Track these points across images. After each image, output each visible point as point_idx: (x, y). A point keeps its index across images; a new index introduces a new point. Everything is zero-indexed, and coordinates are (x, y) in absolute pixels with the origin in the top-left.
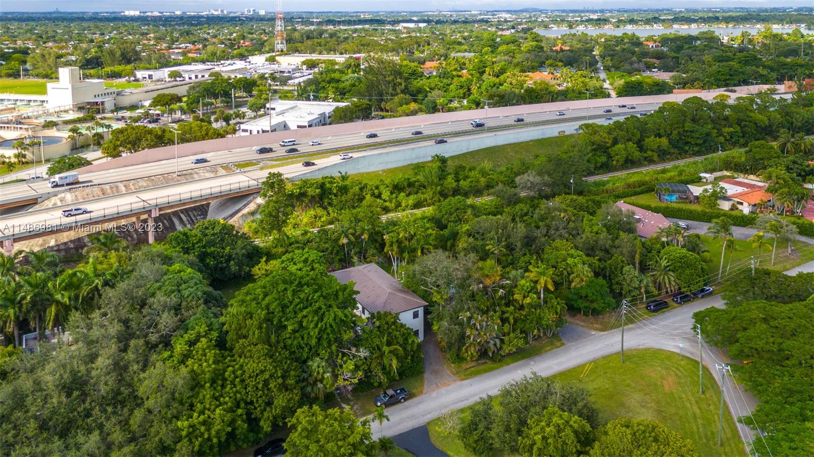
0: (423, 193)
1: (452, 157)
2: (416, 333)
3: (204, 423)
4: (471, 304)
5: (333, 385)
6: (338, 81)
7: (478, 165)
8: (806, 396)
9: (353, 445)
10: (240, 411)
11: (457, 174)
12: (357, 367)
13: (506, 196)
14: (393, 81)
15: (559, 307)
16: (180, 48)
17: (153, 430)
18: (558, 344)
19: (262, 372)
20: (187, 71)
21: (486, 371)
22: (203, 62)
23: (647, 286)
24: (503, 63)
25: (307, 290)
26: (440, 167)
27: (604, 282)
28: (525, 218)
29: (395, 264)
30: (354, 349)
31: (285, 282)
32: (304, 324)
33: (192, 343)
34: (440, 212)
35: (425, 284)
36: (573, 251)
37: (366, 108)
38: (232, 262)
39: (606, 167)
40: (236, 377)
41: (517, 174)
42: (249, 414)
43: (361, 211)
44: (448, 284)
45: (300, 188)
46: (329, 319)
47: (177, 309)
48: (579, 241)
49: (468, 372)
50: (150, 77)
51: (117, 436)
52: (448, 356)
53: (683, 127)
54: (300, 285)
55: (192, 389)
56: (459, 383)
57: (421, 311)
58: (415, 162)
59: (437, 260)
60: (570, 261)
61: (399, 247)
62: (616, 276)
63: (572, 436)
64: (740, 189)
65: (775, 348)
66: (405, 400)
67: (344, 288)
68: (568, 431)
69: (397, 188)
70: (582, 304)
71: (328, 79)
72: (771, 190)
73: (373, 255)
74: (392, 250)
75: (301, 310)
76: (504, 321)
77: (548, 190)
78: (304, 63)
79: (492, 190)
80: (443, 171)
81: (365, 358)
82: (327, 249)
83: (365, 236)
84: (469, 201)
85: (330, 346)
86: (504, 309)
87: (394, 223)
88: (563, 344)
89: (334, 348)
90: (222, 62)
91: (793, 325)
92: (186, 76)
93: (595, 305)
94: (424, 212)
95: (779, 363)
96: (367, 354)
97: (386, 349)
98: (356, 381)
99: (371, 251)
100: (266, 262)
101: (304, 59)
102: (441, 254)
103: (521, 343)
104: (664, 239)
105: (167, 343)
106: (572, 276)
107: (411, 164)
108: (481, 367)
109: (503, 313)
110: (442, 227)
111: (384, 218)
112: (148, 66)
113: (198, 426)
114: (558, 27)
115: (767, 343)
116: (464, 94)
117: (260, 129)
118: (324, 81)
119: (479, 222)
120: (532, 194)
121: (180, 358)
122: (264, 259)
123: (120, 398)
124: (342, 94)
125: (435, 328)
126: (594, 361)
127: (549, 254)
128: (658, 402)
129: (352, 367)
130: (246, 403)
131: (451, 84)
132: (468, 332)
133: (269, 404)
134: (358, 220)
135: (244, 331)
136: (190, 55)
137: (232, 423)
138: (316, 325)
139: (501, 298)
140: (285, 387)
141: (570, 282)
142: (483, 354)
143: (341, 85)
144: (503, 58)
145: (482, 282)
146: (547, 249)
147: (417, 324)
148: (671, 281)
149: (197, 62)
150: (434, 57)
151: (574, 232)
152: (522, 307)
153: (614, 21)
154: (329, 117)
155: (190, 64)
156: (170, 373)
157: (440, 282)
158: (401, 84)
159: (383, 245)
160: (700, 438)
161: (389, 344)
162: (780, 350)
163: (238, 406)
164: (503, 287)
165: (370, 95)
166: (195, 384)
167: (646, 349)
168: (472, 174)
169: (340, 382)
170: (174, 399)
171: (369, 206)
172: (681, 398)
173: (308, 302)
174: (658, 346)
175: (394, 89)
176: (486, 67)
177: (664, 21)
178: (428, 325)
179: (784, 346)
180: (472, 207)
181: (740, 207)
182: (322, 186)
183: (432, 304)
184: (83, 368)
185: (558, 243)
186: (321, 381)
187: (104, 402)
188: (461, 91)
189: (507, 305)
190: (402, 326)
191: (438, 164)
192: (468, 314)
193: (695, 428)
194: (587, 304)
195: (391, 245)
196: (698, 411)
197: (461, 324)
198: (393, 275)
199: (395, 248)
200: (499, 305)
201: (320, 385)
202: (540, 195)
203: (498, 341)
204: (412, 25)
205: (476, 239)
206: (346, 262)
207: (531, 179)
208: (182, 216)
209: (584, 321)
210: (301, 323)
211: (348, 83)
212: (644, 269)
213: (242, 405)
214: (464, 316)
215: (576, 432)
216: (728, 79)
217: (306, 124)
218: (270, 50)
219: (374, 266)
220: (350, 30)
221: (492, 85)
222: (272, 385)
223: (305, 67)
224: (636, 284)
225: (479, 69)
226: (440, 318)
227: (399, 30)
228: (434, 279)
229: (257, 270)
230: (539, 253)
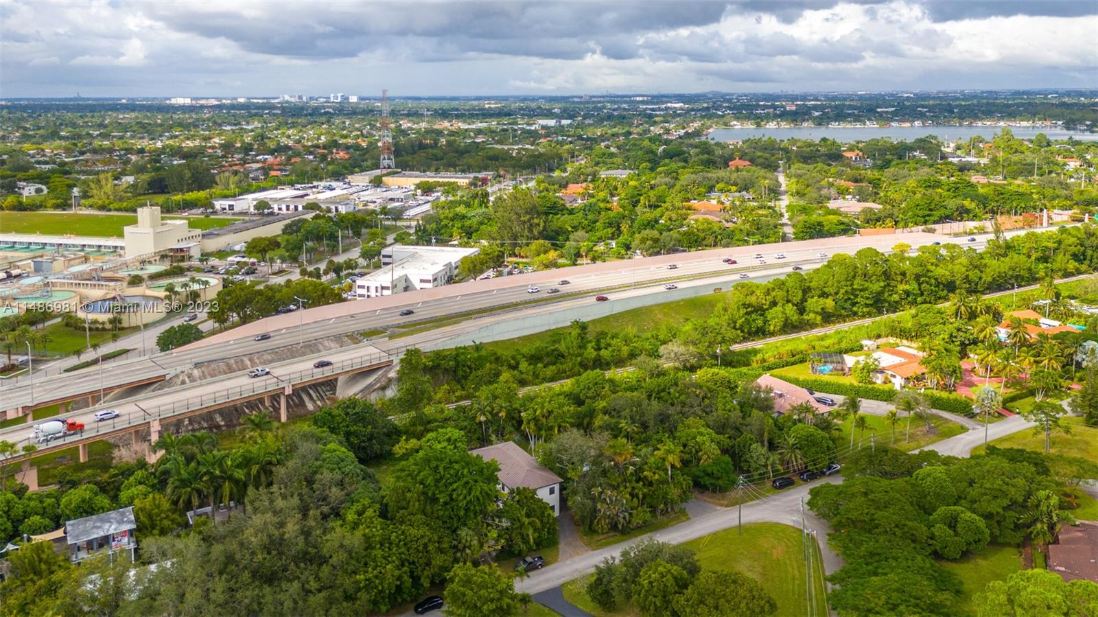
0: (561, 363)
1: (593, 321)
2: (553, 508)
3: (377, 577)
4: (602, 480)
5: (479, 551)
6: (464, 217)
7: (622, 330)
8: (883, 557)
9: (501, 592)
10: (405, 569)
11: (598, 341)
12: (500, 536)
13: (649, 368)
14: (529, 220)
15: (684, 483)
16: (258, 162)
17: (338, 582)
18: (684, 519)
19: (422, 537)
20: (276, 200)
21: (615, 543)
22: (292, 184)
23: (773, 465)
24: (664, 187)
25: (456, 466)
26: (579, 334)
27: (730, 459)
28: (662, 394)
29: (532, 443)
30: (497, 520)
31: (437, 459)
32: (454, 496)
33: (360, 513)
34: (579, 386)
35: (561, 462)
36: (702, 430)
37: (498, 256)
38: (374, 441)
39: (762, 333)
40: (400, 541)
41: (664, 343)
42: (412, 572)
43: (498, 388)
44: (582, 462)
45: (433, 361)
46: (476, 492)
47: (341, 484)
48: (711, 419)
49: (599, 543)
50: (231, 207)
51: (313, 585)
52: (582, 529)
53: (852, 284)
54: (451, 462)
55: (366, 549)
56: (591, 553)
57: (557, 487)
58: (553, 327)
59: (573, 439)
60: (699, 439)
61: (536, 425)
62: (744, 453)
63: (672, 581)
64: (897, 360)
65: (867, 518)
66: (542, 566)
67: (489, 465)
68: (669, 576)
69: (534, 359)
70: (707, 481)
71: (451, 215)
72: (925, 362)
73: (511, 433)
74: (529, 428)
75: (451, 484)
76: (633, 495)
77: (693, 361)
78: (418, 186)
79: (634, 361)
80: (582, 338)
81: (507, 529)
82: (466, 427)
83: (503, 414)
84: (609, 374)
85: (476, 517)
86: (635, 485)
87: (531, 399)
88: (689, 519)
89: (479, 518)
90: (315, 183)
91: (887, 498)
92: (276, 207)
93: (720, 482)
94: (562, 386)
95: (870, 531)
96: (509, 524)
97: (526, 521)
98: (499, 547)
99: (509, 428)
100: (407, 440)
101: (418, 181)
102: (576, 433)
103: (648, 516)
104: (796, 417)
105: (337, 513)
106: (700, 453)
107: (550, 330)
108: (611, 539)
109: (633, 488)
110: (580, 403)
111: (522, 392)
112: (226, 192)
113: (373, 579)
114: (742, 124)
115: (862, 514)
116: (613, 233)
117: (379, 286)
118: (446, 218)
119: (615, 399)
120: (677, 364)
121: (352, 525)
122: (404, 438)
123: (308, 557)
124: (469, 234)
125: (570, 503)
126: (715, 534)
127: (681, 433)
128: (764, 567)
129: (495, 535)
130: (410, 563)
131: (597, 221)
132: (599, 506)
133: (428, 564)
134: (495, 397)
135: (404, 504)
136: (273, 173)
137: (399, 578)
138: (465, 498)
139: (631, 474)
140: (441, 551)
141: (699, 460)
142: (614, 527)
143: (467, 223)
144: (663, 180)
145: (613, 460)
146: (680, 426)
147: (553, 500)
148: (798, 460)
149: (284, 184)
150: (579, 176)
151: (708, 410)
152: (651, 484)
153: (817, 114)
154: (456, 268)
155: (276, 188)
156: (348, 535)
157: (575, 459)
158: (539, 225)
159: (520, 422)
160: (793, 595)
161: (528, 516)
162: (872, 520)
163: (403, 565)
164: (634, 464)
165: (502, 238)
166: (369, 545)
167: (764, 523)
168: (613, 342)
169: (486, 548)
170: (352, 558)
171: (506, 382)
172: (785, 563)
173: (458, 477)
174: (775, 520)
175: (530, 230)
176: (641, 195)
177: (881, 114)
178: (563, 500)
179: (876, 516)
180: (611, 381)
181: (893, 380)
182: (456, 358)
183: (568, 480)
184: (277, 533)
185: (691, 421)
186: (469, 547)
187: (296, 560)
188: (610, 231)
189: (637, 481)
190: (540, 500)
191: (578, 331)
192: (600, 489)
193: (791, 587)
194: (713, 481)
195: (529, 423)
196: (797, 573)
197: (593, 499)
198: (531, 454)
199: (532, 425)
200: (630, 481)
201: (468, 551)
202: (685, 366)
203: (626, 514)
204: (551, 123)
205: (612, 417)
206: (484, 441)
207: (675, 349)
208: (311, 392)
209: (711, 498)
210: (451, 495)
211: (475, 220)
212: (772, 446)
213: (407, 564)
214: (596, 491)
215: (675, 578)
216: (928, 215)
217: (431, 278)
218: (373, 165)
219: (511, 443)
220: (472, 130)
221: (646, 223)
222: (430, 548)
223: (419, 192)
224: (763, 461)
225: (632, 197)
226: (575, 493)
227: (536, 131)
228: (569, 456)
229: (399, 449)
230: (672, 431)
